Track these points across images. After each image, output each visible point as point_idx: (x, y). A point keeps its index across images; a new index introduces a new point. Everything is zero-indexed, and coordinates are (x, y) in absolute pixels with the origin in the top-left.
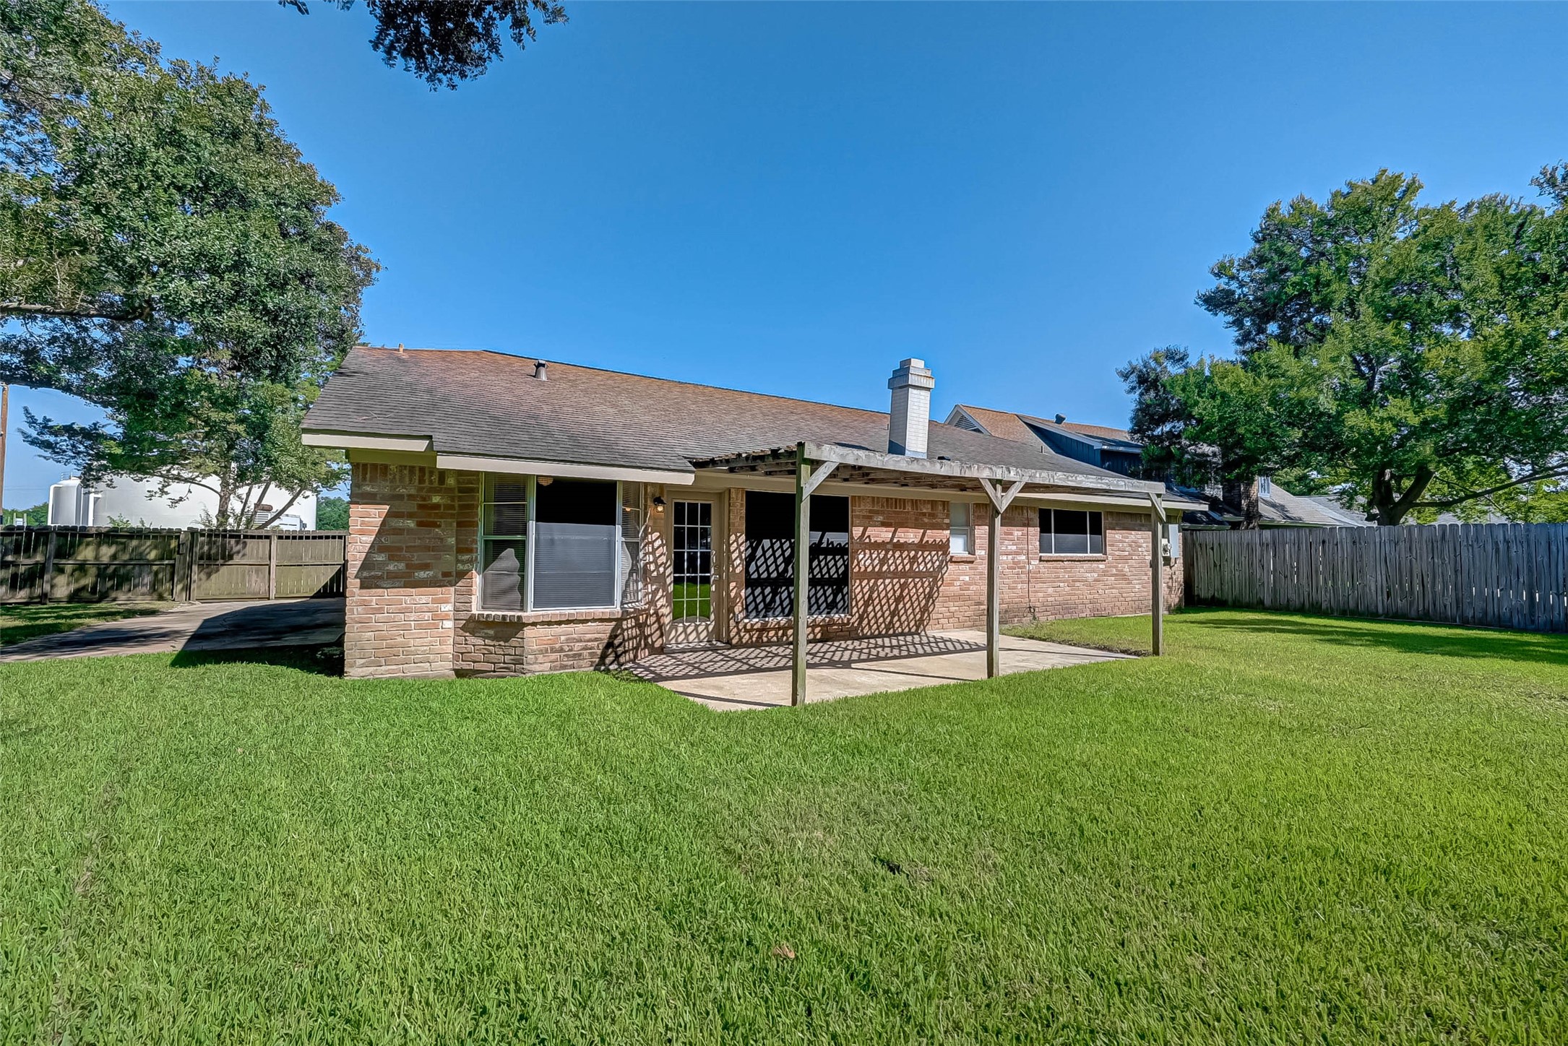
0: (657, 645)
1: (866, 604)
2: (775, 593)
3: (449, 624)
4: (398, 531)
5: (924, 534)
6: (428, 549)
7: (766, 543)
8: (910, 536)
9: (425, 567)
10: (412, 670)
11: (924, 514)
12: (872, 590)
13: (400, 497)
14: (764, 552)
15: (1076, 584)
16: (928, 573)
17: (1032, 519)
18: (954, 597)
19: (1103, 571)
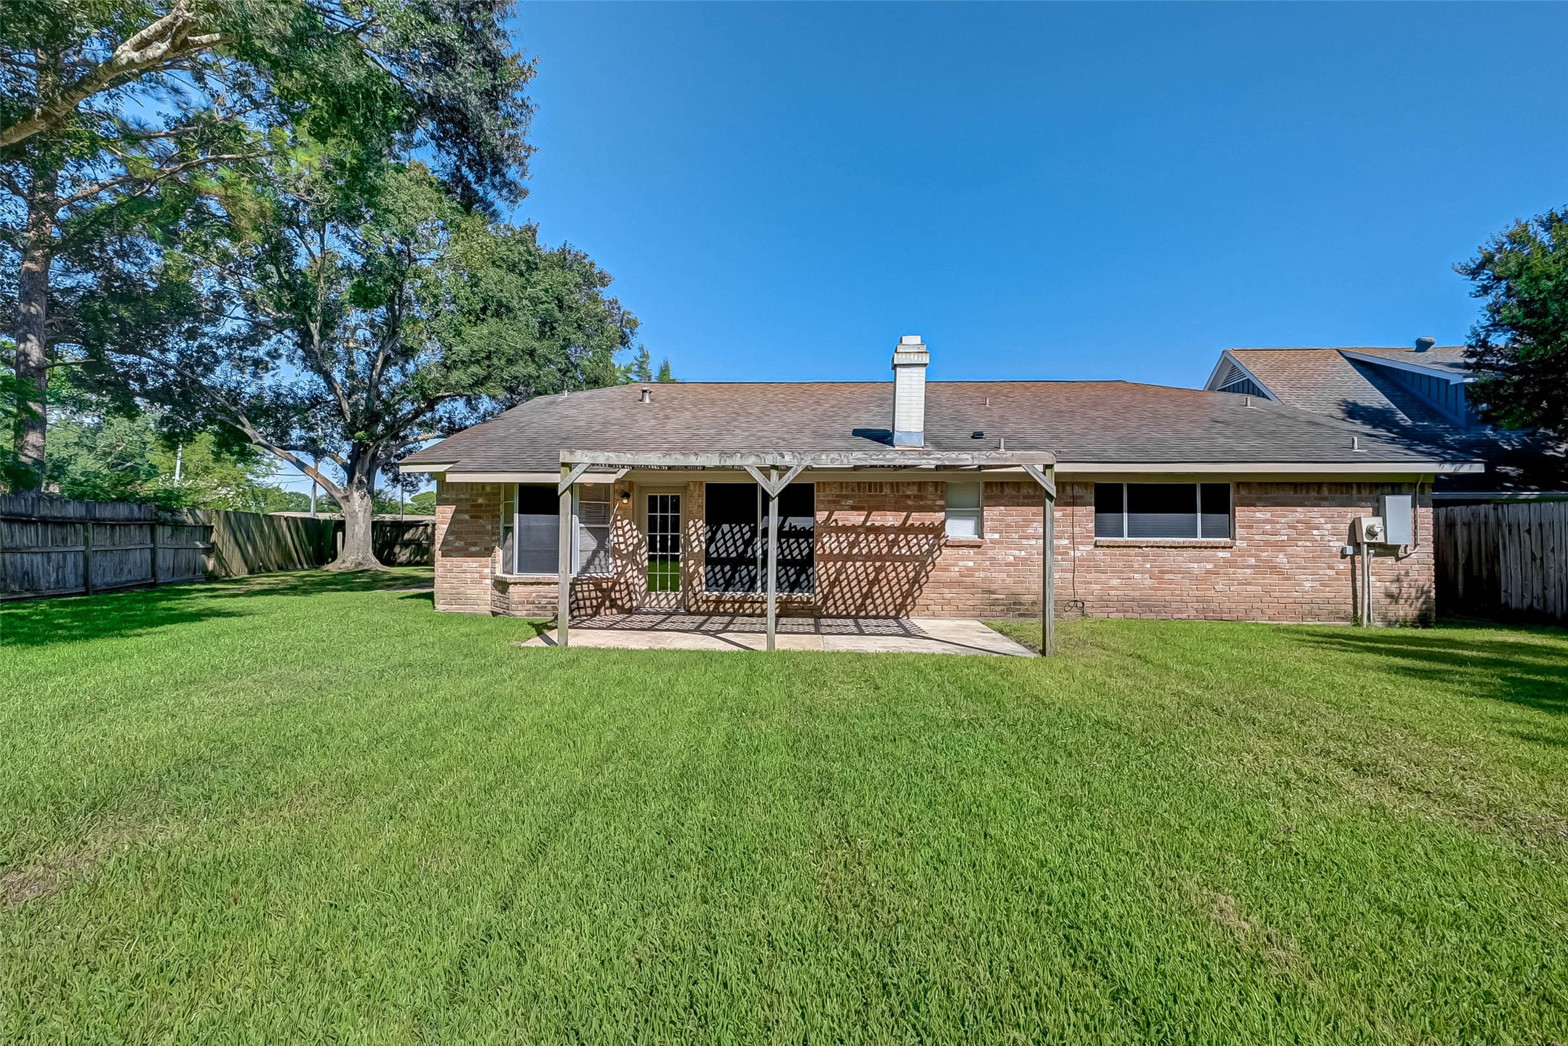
0: (627, 606)
1: (832, 585)
2: (734, 571)
3: (488, 582)
4: (461, 522)
5: (907, 518)
6: (476, 533)
7: (726, 527)
8: (891, 519)
9: (475, 544)
10: (468, 609)
11: (908, 497)
12: (838, 572)
13: (461, 500)
14: (723, 537)
15: (1167, 576)
16: (913, 557)
17: (1082, 497)
18: (951, 584)
19: (1226, 560)
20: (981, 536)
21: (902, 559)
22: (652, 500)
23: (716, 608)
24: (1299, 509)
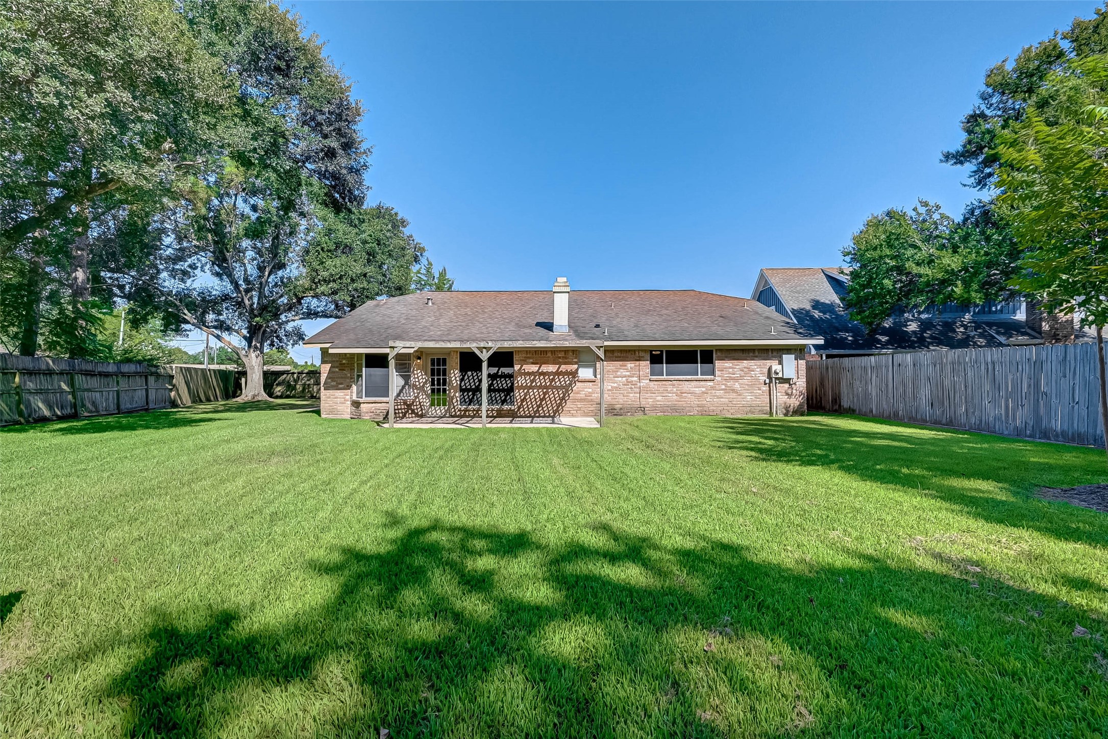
1: (522, 401)
2: (474, 395)
3: (349, 403)
4: (334, 372)
5: (559, 368)
6: (342, 378)
7: (470, 373)
8: (552, 368)
9: (342, 384)
10: (339, 417)
11: (560, 358)
12: (525, 395)
13: (334, 361)
14: (468, 377)
15: (684, 395)
16: (562, 387)
17: (643, 357)
18: (581, 400)
19: (712, 387)
20: (596, 377)
21: (557, 388)
22: (433, 361)
23: (465, 413)
24: (745, 362)
